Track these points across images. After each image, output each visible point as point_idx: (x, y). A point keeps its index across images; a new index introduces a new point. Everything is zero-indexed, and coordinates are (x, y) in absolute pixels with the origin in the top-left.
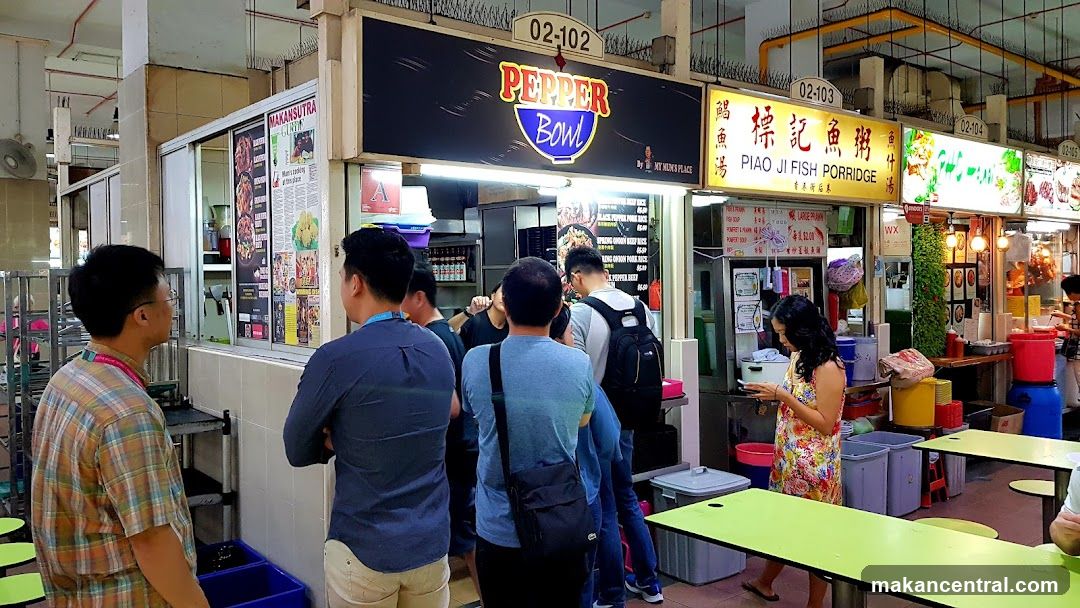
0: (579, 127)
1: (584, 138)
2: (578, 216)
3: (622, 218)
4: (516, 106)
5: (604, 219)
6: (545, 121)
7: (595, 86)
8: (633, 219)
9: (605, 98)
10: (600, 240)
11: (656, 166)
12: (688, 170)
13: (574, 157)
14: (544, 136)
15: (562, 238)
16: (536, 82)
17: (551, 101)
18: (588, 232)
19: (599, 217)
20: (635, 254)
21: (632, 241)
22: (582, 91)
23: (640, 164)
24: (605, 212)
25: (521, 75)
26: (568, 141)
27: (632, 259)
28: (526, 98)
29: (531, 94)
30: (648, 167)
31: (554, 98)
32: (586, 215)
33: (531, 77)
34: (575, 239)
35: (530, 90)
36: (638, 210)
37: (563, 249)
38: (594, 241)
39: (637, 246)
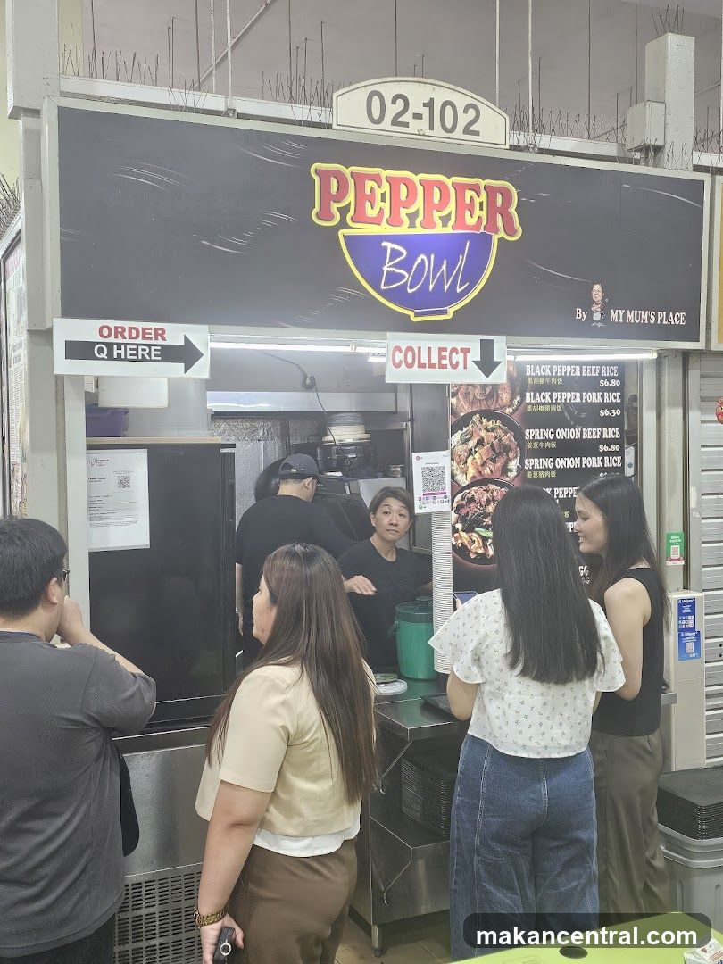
0: (462, 259)
1: (471, 276)
2: (490, 397)
3: (572, 397)
4: (342, 233)
5: (538, 399)
6: (395, 254)
7: (491, 192)
8: (594, 397)
9: (513, 210)
10: (530, 434)
11: (614, 315)
12: (677, 319)
13: (451, 310)
14: (392, 278)
15: (460, 432)
16: (378, 192)
17: (406, 221)
18: (505, 420)
19: (529, 398)
20: (597, 454)
21: (590, 434)
22: (468, 200)
23: (581, 314)
24: (538, 389)
25: (351, 182)
26: (440, 284)
27: (593, 462)
29: (371, 212)
30: (597, 317)
31: (412, 217)
32: (505, 397)
33: (369, 184)
34: (483, 434)
35: (368, 205)
36: (604, 383)
37: (461, 450)
38: (519, 437)
39: (602, 441)
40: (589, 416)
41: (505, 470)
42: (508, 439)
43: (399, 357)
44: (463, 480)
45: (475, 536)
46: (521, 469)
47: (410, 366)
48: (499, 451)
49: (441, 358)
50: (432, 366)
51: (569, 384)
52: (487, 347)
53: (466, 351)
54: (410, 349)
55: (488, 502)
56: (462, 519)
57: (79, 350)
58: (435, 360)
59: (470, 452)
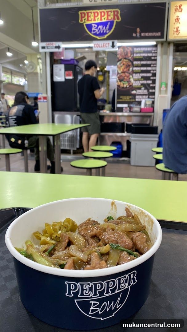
2: (126, 55)
3: (145, 55)
5: (137, 56)
6: (95, 26)
7: (114, 11)
8: (150, 55)
9: (119, 15)
10: (135, 62)
12: (159, 34)
13: (106, 36)
14: (94, 31)
15: (119, 62)
17: (97, 20)
18: (129, 60)
19: (135, 55)
20: (151, 67)
21: (149, 62)
22: (109, 14)
23: (134, 35)
24: (137, 53)
25: (86, 14)
27: (150, 69)
28: (88, 20)
30: (138, 35)
33: (90, 14)
34: (124, 63)
35: (89, 18)
36: (153, 52)
37: (119, 66)
38: (132, 63)
39: (152, 64)
40: (149, 59)
41: (129, 70)
42: (130, 63)
43: (96, 46)
44: (120, 72)
45: (122, 83)
46: (133, 70)
47: (97, 47)
48: (128, 66)
49: (104, 45)
50: (102, 47)
51: (144, 52)
52: (113, 43)
53: (109, 44)
54: (98, 44)
55: (125, 76)
56: (119, 79)
57: (43, 48)
58: (102, 46)
59: (121, 66)
